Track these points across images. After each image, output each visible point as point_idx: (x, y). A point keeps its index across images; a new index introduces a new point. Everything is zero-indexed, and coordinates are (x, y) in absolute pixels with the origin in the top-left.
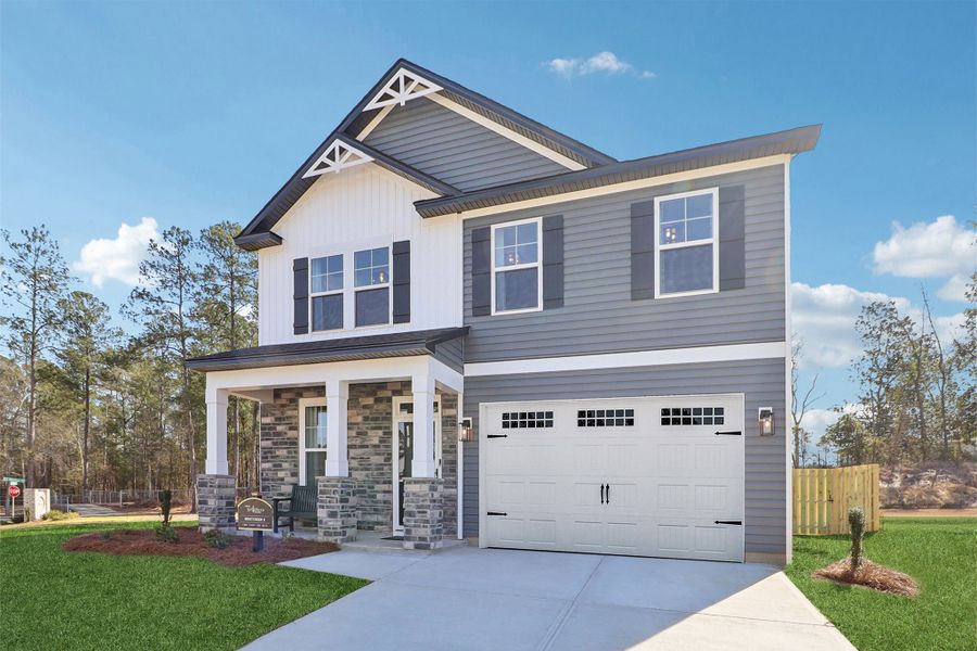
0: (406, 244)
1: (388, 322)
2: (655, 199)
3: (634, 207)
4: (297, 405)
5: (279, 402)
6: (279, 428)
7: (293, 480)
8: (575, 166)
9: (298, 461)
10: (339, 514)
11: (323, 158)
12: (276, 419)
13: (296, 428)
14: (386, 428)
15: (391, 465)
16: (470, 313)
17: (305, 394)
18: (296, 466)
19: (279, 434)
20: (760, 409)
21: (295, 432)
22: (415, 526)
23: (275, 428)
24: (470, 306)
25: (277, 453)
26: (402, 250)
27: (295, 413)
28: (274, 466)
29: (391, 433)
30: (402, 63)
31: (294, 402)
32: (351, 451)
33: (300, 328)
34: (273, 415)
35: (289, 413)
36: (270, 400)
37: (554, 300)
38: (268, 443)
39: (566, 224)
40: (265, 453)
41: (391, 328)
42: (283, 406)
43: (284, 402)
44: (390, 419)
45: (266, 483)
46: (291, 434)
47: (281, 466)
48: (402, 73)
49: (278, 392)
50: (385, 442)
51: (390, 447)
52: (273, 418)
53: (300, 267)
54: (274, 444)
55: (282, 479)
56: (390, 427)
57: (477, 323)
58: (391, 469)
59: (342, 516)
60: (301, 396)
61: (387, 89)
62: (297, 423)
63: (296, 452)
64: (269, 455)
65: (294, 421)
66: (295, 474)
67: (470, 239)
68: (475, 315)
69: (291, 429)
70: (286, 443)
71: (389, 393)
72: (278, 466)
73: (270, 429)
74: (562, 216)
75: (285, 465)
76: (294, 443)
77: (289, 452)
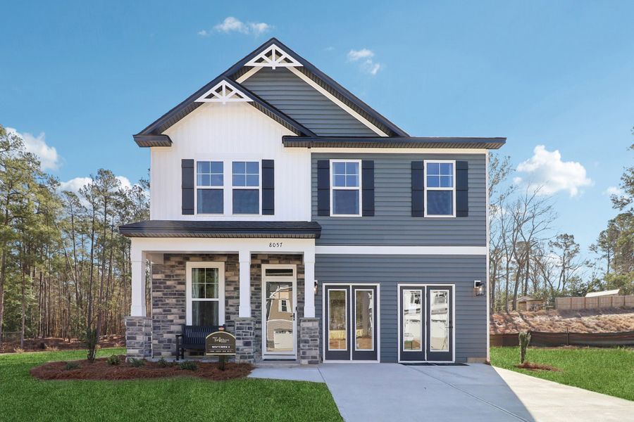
0: (272, 162)
1: (258, 213)
2: (425, 161)
3: (413, 164)
4: (185, 266)
5: (169, 263)
6: (169, 283)
7: (182, 321)
8: (382, 134)
9: (185, 308)
10: (252, 343)
11: (212, 91)
12: (166, 276)
13: (184, 283)
14: (256, 285)
15: (261, 310)
16: (316, 213)
17: (191, 259)
18: (184, 311)
19: (168, 287)
20: (475, 281)
21: (183, 286)
22: (310, 349)
23: (165, 283)
24: (316, 208)
25: (167, 301)
26: (268, 166)
27: (182, 272)
28: (164, 311)
29: (260, 289)
30: (274, 41)
31: (182, 264)
32: (229, 300)
33: (187, 209)
34: (163, 273)
35: (178, 272)
36: (161, 262)
37: (369, 211)
38: (160, 294)
39: (376, 166)
40: (156, 301)
41: (260, 217)
42: (173, 266)
43: (173, 263)
44: (260, 279)
45: (157, 324)
46: (179, 287)
47: (170, 311)
48: (274, 47)
49: (167, 256)
50: (255, 295)
51: (260, 298)
52: (163, 275)
53: (187, 166)
54: (164, 294)
55: (172, 321)
56: (260, 285)
57: (321, 220)
58: (261, 314)
59: (254, 345)
60: (188, 259)
61: (262, 55)
62: (185, 280)
63: (184, 301)
64: (160, 303)
65: (182, 278)
66: (183, 317)
67: (316, 166)
68: (319, 215)
69: (179, 283)
70: (175, 294)
71: (259, 262)
72: (167, 311)
73: (161, 283)
74: (373, 161)
75: (174, 310)
76: (182, 294)
77: (177, 301)
